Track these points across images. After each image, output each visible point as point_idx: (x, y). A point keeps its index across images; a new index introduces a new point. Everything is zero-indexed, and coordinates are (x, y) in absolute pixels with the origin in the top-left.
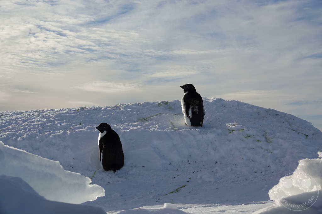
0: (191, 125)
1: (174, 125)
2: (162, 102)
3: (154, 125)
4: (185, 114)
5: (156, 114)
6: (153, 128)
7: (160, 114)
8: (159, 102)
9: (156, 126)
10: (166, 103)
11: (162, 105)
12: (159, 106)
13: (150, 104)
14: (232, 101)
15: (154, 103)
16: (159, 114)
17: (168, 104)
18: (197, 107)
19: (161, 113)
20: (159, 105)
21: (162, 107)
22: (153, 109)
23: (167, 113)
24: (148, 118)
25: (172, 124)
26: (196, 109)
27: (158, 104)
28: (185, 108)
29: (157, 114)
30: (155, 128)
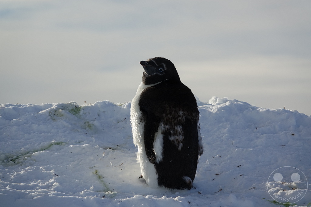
0: (156, 182)
1: (104, 179)
2: (63, 107)
3: (44, 178)
4: (140, 149)
5: (46, 144)
6: (42, 187)
7: (58, 144)
8: (51, 106)
9: (51, 181)
10: (75, 110)
11: (61, 116)
12: (54, 120)
13: (26, 110)
14: (279, 113)
15: (37, 109)
16: (55, 144)
17: (81, 113)
18: (179, 129)
19: (63, 140)
20: (54, 114)
21: (61, 122)
22: (35, 126)
23: (80, 143)
24: (23, 154)
25: (100, 177)
26: (176, 133)
27: (50, 112)
28: (142, 130)
29: (51, 145)
30: (48, 187)
